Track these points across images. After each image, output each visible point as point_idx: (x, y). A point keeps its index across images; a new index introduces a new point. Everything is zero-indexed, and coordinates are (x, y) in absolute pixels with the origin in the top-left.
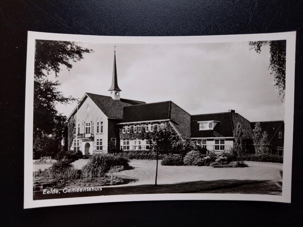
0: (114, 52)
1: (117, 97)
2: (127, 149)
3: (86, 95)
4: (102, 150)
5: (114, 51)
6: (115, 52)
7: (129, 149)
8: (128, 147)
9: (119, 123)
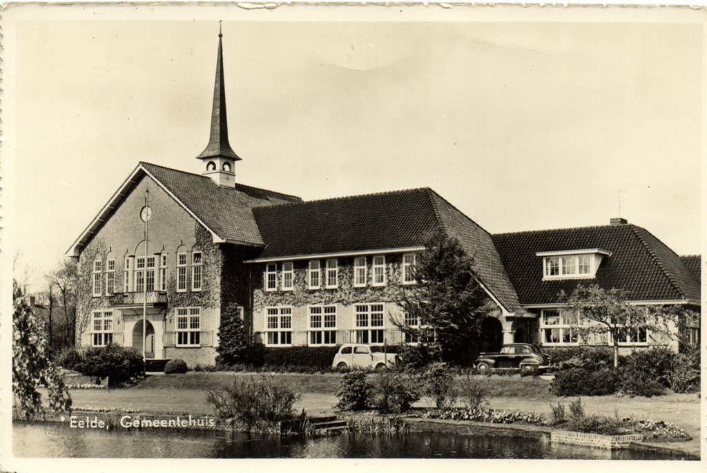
0: (219, 38)
1: (228, 179)
2: (283, 342)
3: (141, 170)
4: (198, 345)
5: (218, 33)
6: (221, 36)
7: (289, 342)
8: (287, 337)
9: (253, 259)
